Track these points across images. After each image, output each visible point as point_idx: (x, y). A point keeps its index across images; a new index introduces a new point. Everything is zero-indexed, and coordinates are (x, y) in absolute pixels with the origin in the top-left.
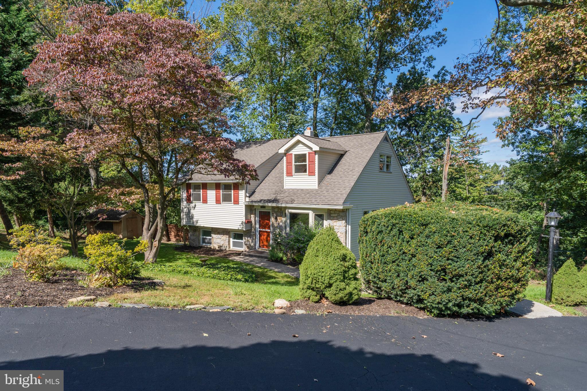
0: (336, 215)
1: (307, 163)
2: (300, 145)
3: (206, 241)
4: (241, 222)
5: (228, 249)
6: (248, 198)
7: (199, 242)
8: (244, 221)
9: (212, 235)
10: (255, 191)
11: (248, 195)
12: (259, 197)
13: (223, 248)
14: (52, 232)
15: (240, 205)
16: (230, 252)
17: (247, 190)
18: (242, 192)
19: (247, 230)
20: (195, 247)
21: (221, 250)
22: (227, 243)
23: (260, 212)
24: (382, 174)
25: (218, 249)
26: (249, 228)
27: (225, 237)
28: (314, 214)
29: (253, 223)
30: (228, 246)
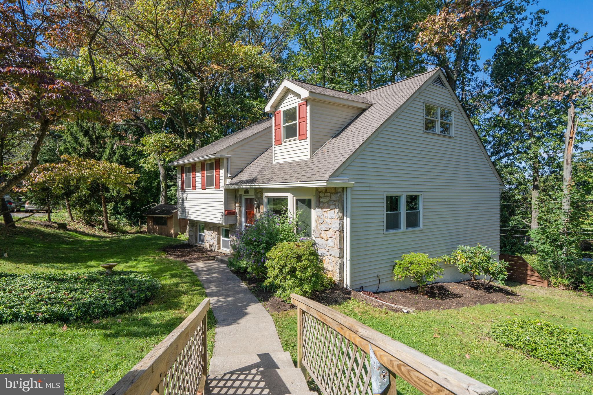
0: (326, 200)
1: (297, 122)
2: (290, 96)
3: (202, 238)
4: (221, 214)
5: (216, 250)
6: (230, 180)
7: (196, 240)
8: (223, 211)
9: (205, 231)
10: (242, 171)
11: (229, 175)
12: (241, 177)
13: (213, 248)
14: (105, 225)
15: (221, 189)
16: (212, 254)
17: (227, 168)
18: (222, 172)
19: (231, 225)
20: (192, 246)
21: (209, 251)
22: (216, 243)
23: (247, 199)
24: (429, 138)
25: (209, 249)
26: (233, 223)
27: (215, 234)
28: (295, 198)
29: (238, 215)
30: (217, 246)
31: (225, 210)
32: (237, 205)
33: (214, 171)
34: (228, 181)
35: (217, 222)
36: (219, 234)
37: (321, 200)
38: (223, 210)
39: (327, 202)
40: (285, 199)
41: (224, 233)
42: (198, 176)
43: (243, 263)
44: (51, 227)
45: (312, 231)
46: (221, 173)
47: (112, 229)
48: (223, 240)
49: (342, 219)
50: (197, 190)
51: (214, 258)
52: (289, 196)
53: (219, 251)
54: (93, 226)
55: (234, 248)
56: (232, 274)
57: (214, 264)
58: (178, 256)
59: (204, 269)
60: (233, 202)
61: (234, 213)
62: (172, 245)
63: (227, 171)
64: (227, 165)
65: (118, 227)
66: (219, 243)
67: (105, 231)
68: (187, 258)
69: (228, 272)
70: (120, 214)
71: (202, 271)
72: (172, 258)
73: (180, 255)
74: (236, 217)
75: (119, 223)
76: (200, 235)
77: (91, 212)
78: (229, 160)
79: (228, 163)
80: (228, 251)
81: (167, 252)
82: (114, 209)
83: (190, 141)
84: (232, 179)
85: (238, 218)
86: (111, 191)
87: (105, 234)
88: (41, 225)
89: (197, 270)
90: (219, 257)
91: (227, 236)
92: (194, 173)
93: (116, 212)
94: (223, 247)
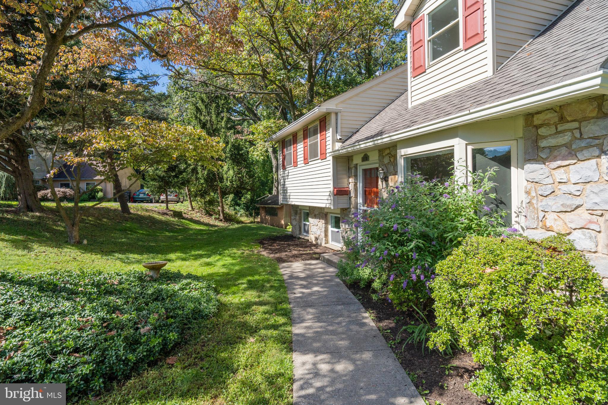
1: (461, 17)
3: (306, 229)
4: (328, 194)
5: (323, 245)
6: (341, 144)
7: (300, 230)
8: (332, 189)
9: (310, 219)
10: (358, 131)
11: (339, 137)
12: (357, 137)
13: (319, 241)
14: (221, 215)
15: (328, 159)
16: (318, 250)
17: (337, 128)
18: (329, 134)
19: (343, 210)
20: (295, 237)
21: (315, 245)
22: (323, 235)
23: (365, 171)
25: (314, 242)
26: (345, 206)
27: (321, 223)
28: (470, 148)
29: (353, 195)
30: (324, 239)
31: (334, 188)
32: (351, 180)
33: (319, 135)
34: (338, 145)
35: (323, 206)
36: (326, 223)
37: (543, 144)
38: (330, 187)
39: (567, 145)
41: (333, 220)
42: (300, 147)
43: (365, 272)
44: (167, 214)
45: (514, 215)
46: (327, 135)
47: (228, 218)
48: (332, 231)
50: (299, 166)
51: (317, 257)
52: (457, 145)
53: (326, 245)
54: (211, 215)
55: (347, 243)
56: (345, 289)
57: (318, 267)
58: (273, 251)
59: (302, 275)
60: (345, 176)
61: (347, 193)
62: (273, 236)
63: (336, 132)
64: (337, 123)
65: (235, 218)
66: (326, 235)
67: (221, 220)
68: (283, 255)
69: (338, 285)
70: (239, 205)
71: (298, 278)
72: (265, 253)
73: (277, 249)
74: (350, 198)
75: (236, 213)
76: (305, 225)
77: (211, 202)
78: (339, 115)
79: (337, 119)
80: (338, 246)
81: (263, 244)
82: (233, 200)
84: (343, 142)
85: (353, 199)
86: (225, 180)
87: (221, 224)
88: (159, 213)
89: (291, 277)
90: (326, 256)
91: (337, 226)
92: (295, 145)
93: (235, 204)
94: (332, 240)
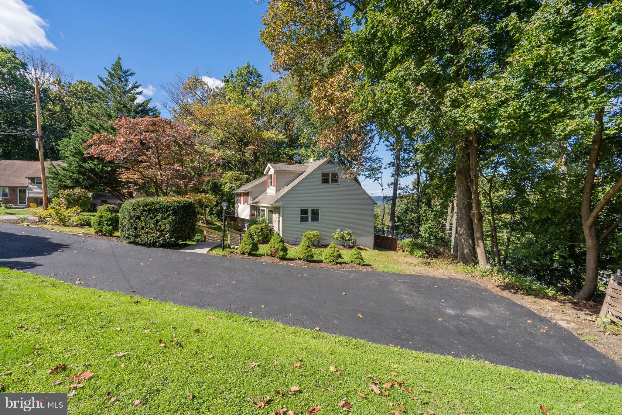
0: (275, 211)
1: (273, 180)
9: (245, 223)
10: (256, 198)
11: (252, 199)
12: (256, 200)
15: (249, 205)
24: (326, 185)
28: (267, 210)
31: (250, 214)
32: (255, 211)
33: (247, 197)
34: (251, 201)
35: (248, 219)
40: (264, 210)
42: (242, 198)
46: (249, 198)
49: (279, 217)
50: (242, 204)
52: (265, 209)
60: (253, 210)
61: (254, 215)
63: (251, 197)
70: (213, 214)
76: (243, 224)
79: (251, 194)
82: (210, 211)
83: (247, 176)
87: (205, 225)
92: (240, 197)
93: (211, 213)
